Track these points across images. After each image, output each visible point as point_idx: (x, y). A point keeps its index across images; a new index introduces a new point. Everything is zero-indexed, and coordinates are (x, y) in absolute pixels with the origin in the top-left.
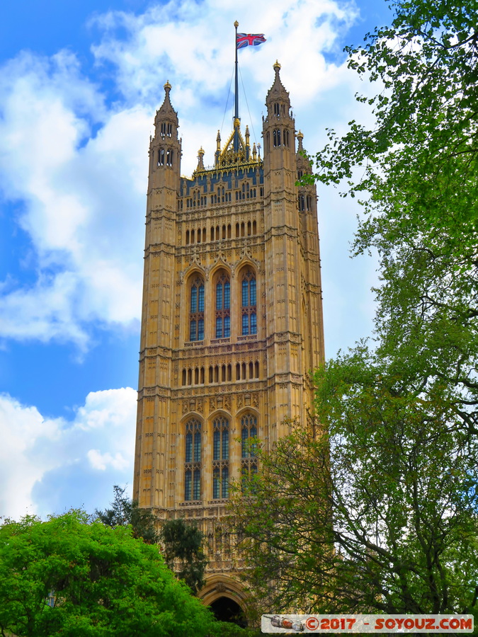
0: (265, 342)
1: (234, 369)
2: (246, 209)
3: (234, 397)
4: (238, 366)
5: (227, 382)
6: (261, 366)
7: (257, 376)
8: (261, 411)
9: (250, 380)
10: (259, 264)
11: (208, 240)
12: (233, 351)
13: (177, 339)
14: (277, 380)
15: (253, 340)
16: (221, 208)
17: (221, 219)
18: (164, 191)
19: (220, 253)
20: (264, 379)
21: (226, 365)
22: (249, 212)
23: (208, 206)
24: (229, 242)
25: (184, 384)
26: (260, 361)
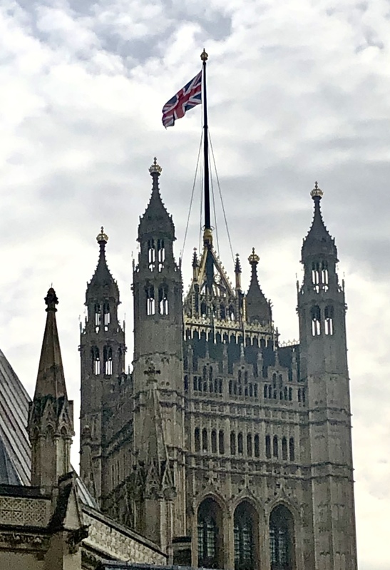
2: (280, 416)
10: (302, 511)
11: (228, 453)
16: (244, 406)
17: (245, 424)
19: (246, 478)
22: (284, 423)
23: (226, 397)
24: (258, 464)
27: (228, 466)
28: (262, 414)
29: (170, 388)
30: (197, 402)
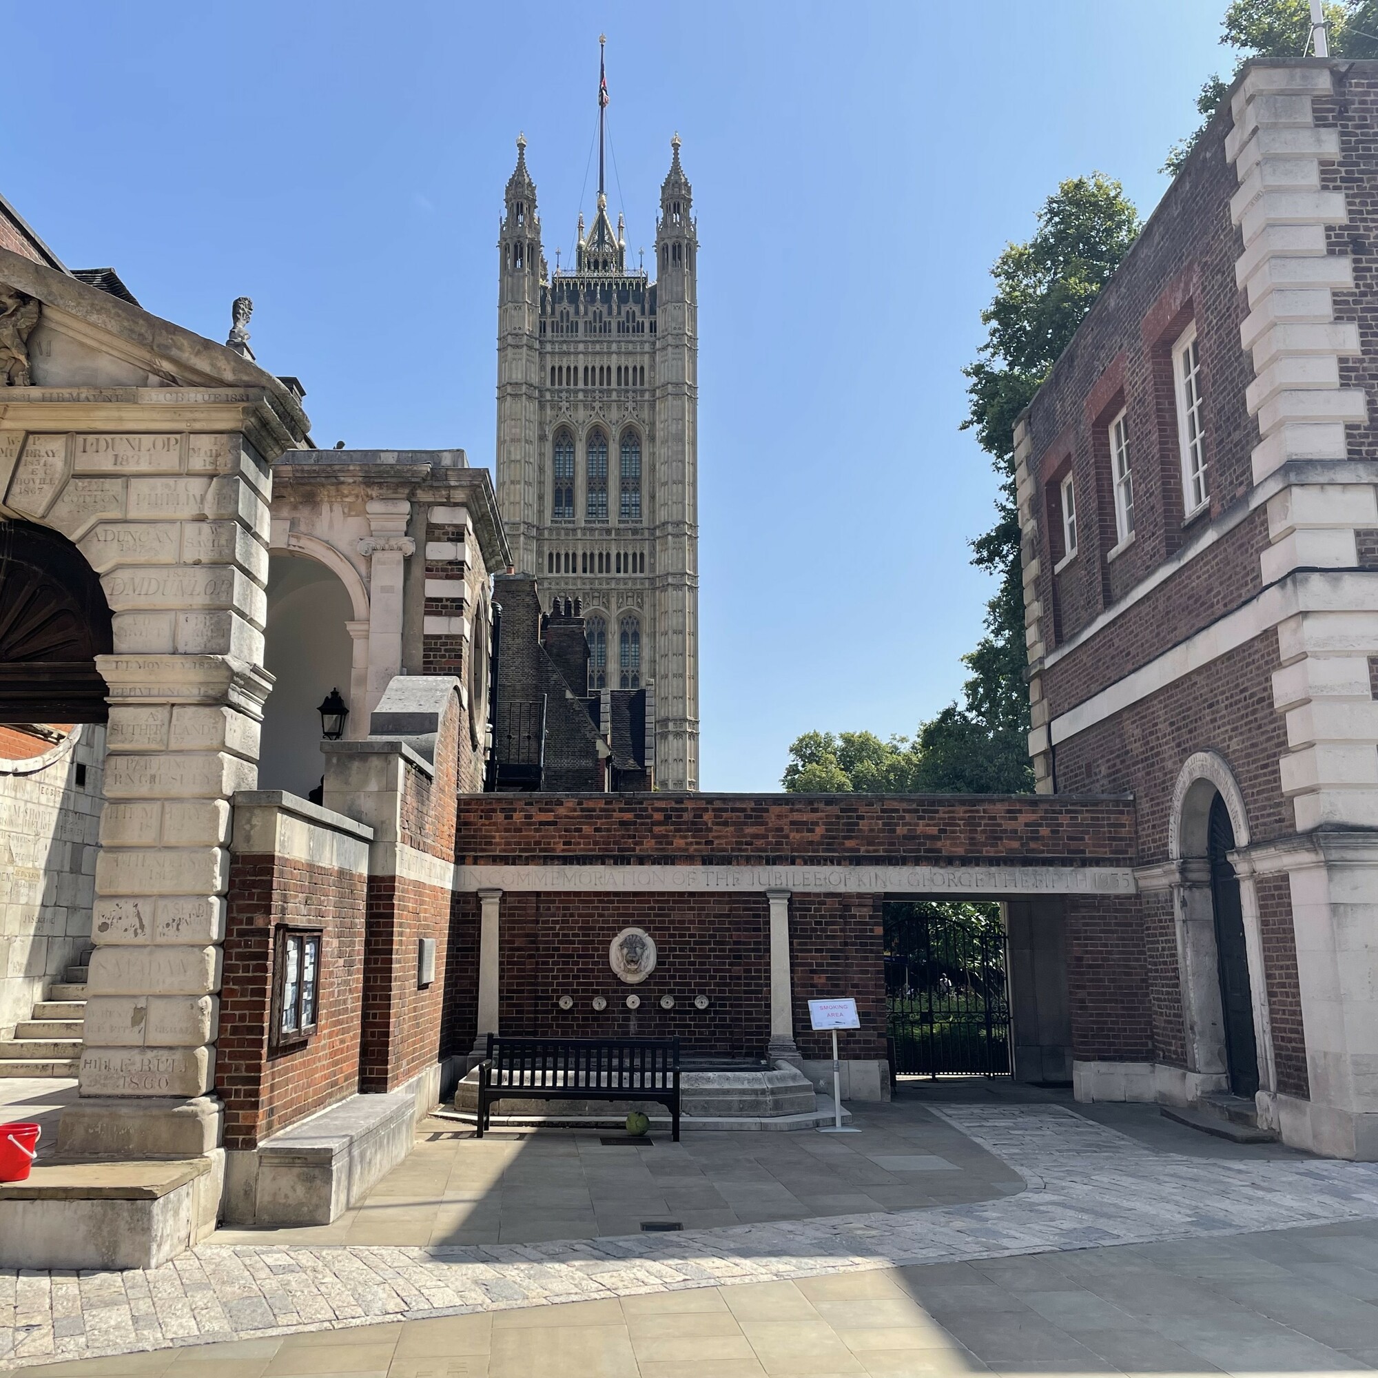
0: (654, 530)
1: (613, 559)
3: (614, 594)
4: (618, 555)
5: (604, 575)
6: (646, 559)
7: (642, 571)
8: (646, 613)
9: (634, 575)
12: (613, 536)
13: (541, 512)
14: (670, 580)
15: (638, 525)
17: (598, 358)
18: (524, 306)
20: (651, 576)
21: (604, 553)
25: (551, 571)
26: (646, 552)
27: (581, 396)
28: (614, 347)
29: (521, 332)
30: (552, 342)
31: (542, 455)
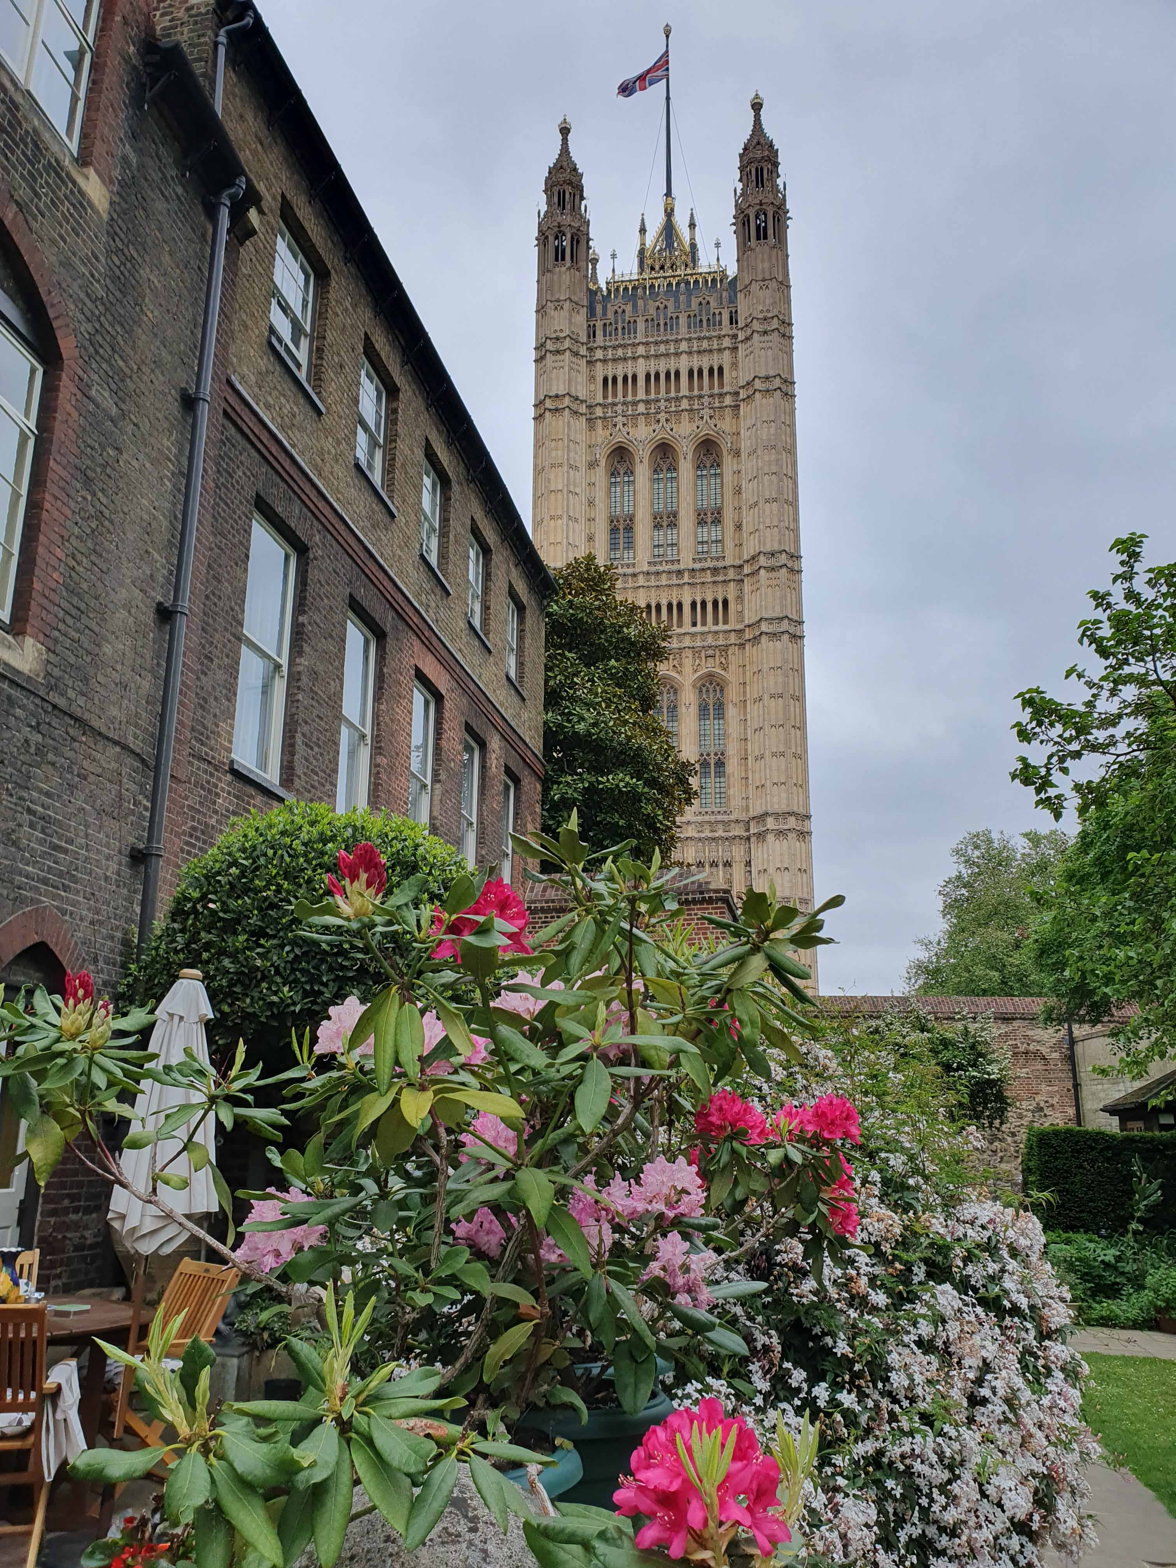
0: (741, 567)
1: (687, 609)
2: (705, 344)
3: (689, 653)
4: (694, 604)
5: (675, 630)
6: (732, 606)
7: (726, 622)
8: (732, 676)
9: (715, 628)
10: (729, 439)
11: (641, 395)
12: (686, 579)
14: (764, 627)
15: (720, 564)
16: (662, 342)
17: (663, 361)
18: (567, 305)
19: (662, 416)
20: (739, 627)
21: (675, 603)
22: (711, 351)
23: (640, 338)
24: (678, 399)
26: (731, 598)
27: (641, 408)
28: (684, 346)
29: (562, 335)
30: (605, 348)
31: (591, 484)
